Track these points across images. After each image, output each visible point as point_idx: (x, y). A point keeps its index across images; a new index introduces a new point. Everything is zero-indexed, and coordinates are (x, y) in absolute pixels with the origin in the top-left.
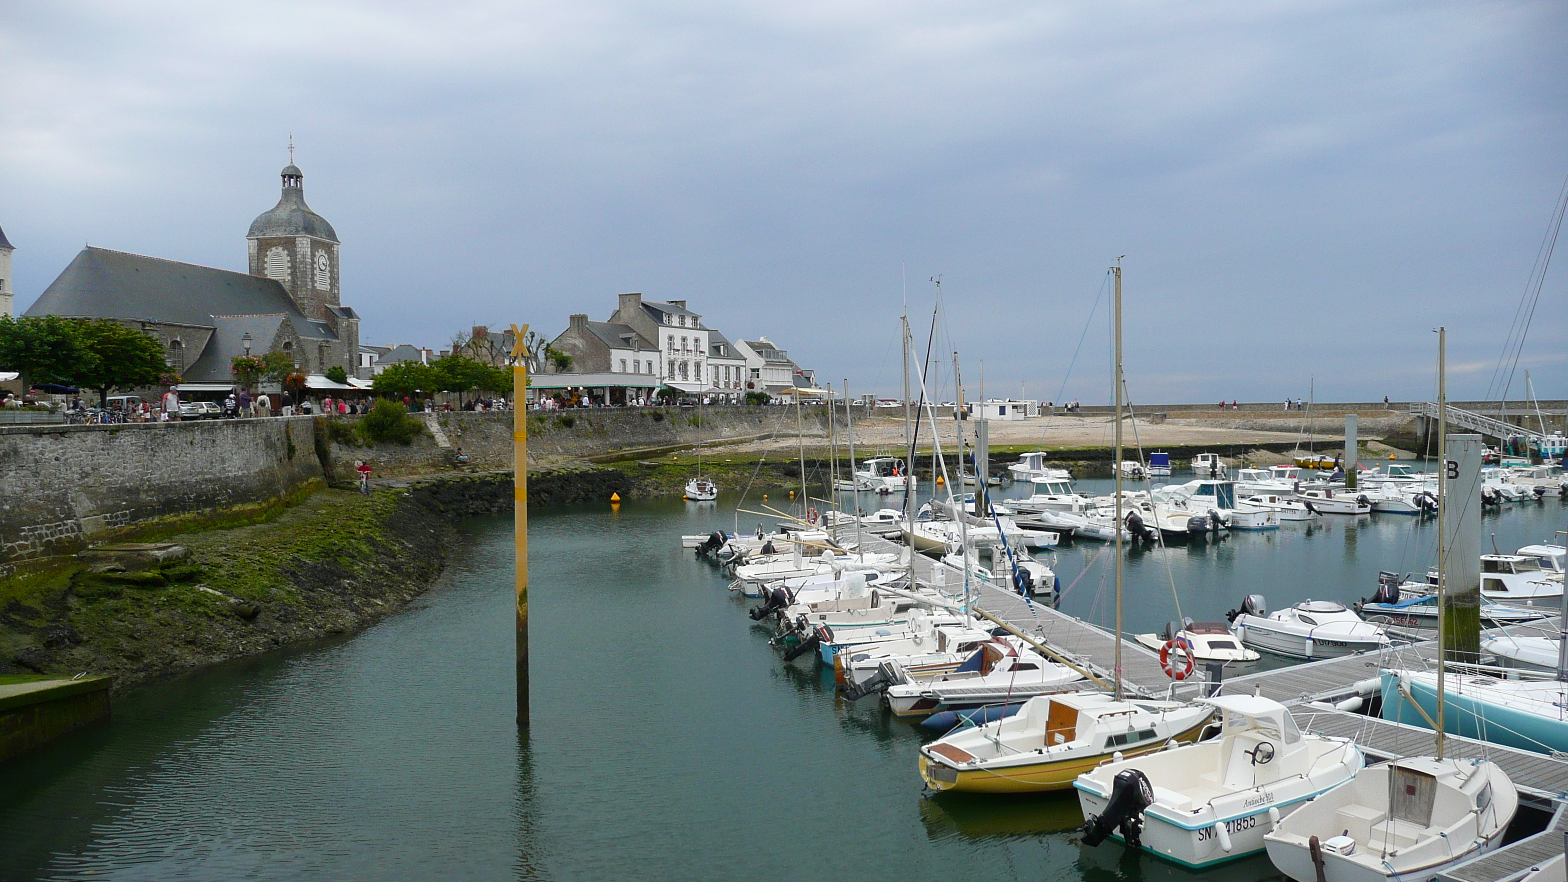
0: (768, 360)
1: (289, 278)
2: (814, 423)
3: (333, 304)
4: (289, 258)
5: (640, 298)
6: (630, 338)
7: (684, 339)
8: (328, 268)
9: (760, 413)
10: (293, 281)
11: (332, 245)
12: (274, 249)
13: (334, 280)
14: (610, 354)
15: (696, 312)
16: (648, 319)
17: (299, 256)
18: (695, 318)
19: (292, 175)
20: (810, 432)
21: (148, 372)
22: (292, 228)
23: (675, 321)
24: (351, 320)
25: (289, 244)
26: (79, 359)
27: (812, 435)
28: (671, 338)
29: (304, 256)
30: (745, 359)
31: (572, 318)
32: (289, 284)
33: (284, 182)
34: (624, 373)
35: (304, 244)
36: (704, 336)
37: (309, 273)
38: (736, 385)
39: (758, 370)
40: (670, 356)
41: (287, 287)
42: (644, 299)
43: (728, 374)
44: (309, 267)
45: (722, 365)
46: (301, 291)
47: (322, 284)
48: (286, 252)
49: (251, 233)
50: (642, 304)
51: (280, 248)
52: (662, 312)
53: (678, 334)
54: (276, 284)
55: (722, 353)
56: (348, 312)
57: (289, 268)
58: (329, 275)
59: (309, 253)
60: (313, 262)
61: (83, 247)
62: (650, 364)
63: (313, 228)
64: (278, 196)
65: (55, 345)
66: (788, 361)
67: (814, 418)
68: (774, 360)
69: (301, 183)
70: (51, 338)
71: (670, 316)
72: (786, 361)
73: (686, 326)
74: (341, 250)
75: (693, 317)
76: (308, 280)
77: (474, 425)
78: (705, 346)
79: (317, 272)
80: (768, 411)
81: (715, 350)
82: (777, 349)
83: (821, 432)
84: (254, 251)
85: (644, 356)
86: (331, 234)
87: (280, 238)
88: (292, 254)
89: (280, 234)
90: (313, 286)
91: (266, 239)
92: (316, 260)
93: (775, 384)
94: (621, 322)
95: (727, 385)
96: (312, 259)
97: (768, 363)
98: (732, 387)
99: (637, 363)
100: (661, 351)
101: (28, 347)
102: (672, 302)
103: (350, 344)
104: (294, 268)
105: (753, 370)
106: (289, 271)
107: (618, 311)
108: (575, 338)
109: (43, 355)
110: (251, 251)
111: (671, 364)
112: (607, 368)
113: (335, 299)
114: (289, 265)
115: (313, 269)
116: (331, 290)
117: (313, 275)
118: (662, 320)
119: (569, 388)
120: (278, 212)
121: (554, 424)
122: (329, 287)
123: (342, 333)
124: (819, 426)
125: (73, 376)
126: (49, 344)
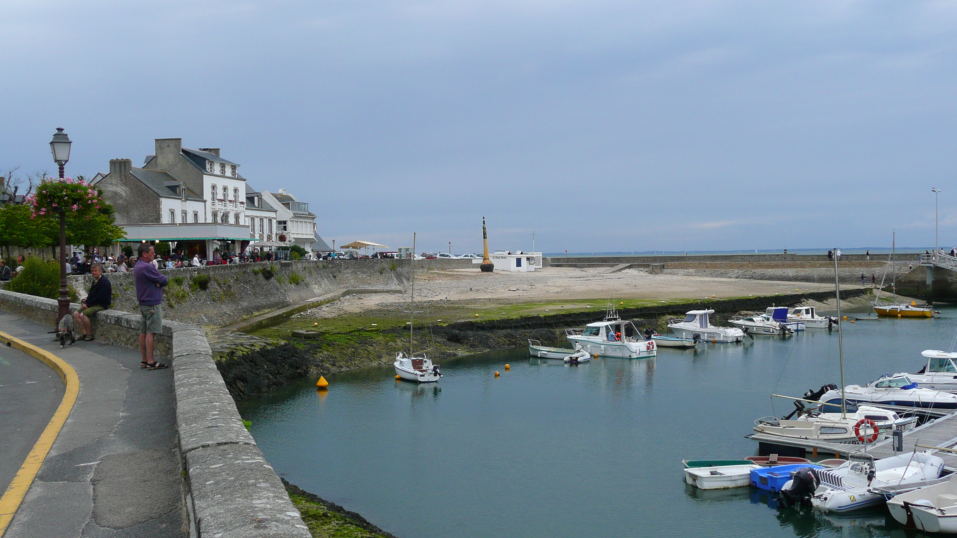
0: (295, 212)
2: (390, 278)
5: (180, 144)
6: (178, 186)
7: (225, 189)
9: (333, 268)
14: (159, 204)
15: (235, 162)
16: (190, 166)
18: (234, 167)
20: (388, 288)
23: (217, 170)
27: (391, 291)
28: (214, 187)
30: (276, 211)
31: (113, 163)
34: (173, 224)
36: (241, 186)
38: (269, 238)
39: (285, 222)
40: (214, 207)
42: (185, 146)
43: (262, 226)
45: (257, 217)
50: (183, 151)
52: (205, 159)
53: (220, 183)
55: (256, 204)
62: (196, 215)
66: (310, 214)
67: (389, 273)
68: (299, 212)
71: (212, 163)
72: (307, 213)
73: (226, 175)
75: (232, 166)
78: (242, 198)
80: (341, 266)
81: (250, 199)
82: (296, 200)
83: (398, 288)
85: (192, 206)
93: (305, 237)
94: (159, 169)
95: (261, 236)
97: (296, 216)
98: (265, 239)
99: (185, 213)
100: (205, 202)
102: (205, 150)
105: (280, 223)
107: (155, 157)
108: (117, 185)
111: (215, 215)
112: (157, 219)
118: (205, 168)
124: (396, 281)
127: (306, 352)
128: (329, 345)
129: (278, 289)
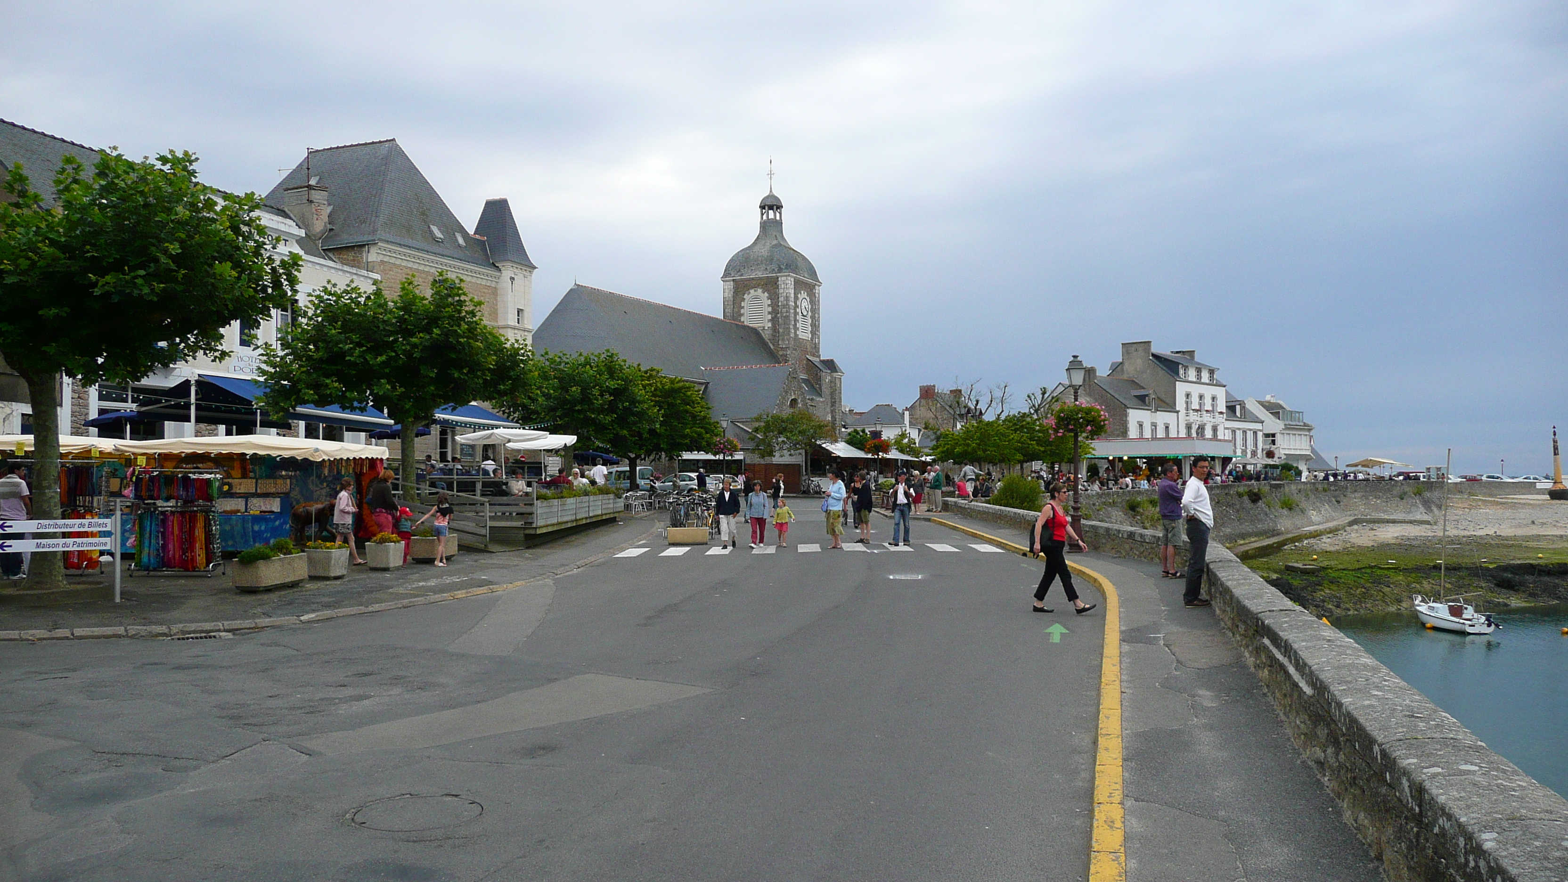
0: (1287, 423)
1: (770, 325)
2: (1414, 505)
3: (814, 355)
4: (769, 302)
5: (1150, 349)
6: (1147, 395)
7: (1201, 397)
8: (810, 313)
9: (1336, 490)
10: (774, 329)
11: (814, 286)
12: (752, 291)
13: (815, 327)
14: (1126, 415)
15: (1213, 365)
16: (1162, 373)
17: (781, 299)
18: (1212, 372)
19: (771, 205)
20: (1410, 517)
22: (773, 267)
23: (1192, 375)
24: (835, 375)
25: (771, 285)
27: (1415, 521)
28: (1188, 395)
29: (787, 298)
30: (1262, 422)
32: (770, 332)
33: (762, 214)
34: (1141, 438)
35: (787, 284)
36: (1220, 393)
37: (792, 319)
38: (1254, 454)
39: (1273, 435)
40: (1188, 418)
41: (766, 335)
42: (1155, 349)
43: (1245, 440)
44: (792, 311)
45: (1239, 429)
46: (783, 340)
47: (804, 334)
48: (766, 294)
49: (727, 274)
50: (1153, 355)
51: (760, 291)
52: (1178, 364)
53: (1196, 390)
54: (755, 332)
55: (1238, 414)
56: (831, 365)
57: (769, 313)
58: (810, 321)
59: (792, 296)
60: (796, 306)
61: (571, 286)
62: (1167, 428)
63: (797, 267)
66: (1305, 425)
67: (1413, 498)
68: (1291, 423)
69: (780, 213)
71: (1186, 368)
72: (1302, 424)
73: (1203, 381)
75: (1210, 370)
76: (791, 327)
78: (1222, 406)
79: (799, 317)
80: (1347, 488)
81: (1231, 409)
82: (1288, 409)
83: (1426, 517)
84: (730, 295)
85: (1163, 418)
86: (813, 273)
87: (760, 279)
88: (774, 297)
89: (760, 274)
90: (796, 335)
91: (746, 280)
92: (798, 303)
93: (1298, 452)
94: (1125, 377)
95: (1244, 452)
96: (795, 303)
97: (1287, 427)
98: (1249, 455)
99: (1154, 425)
100: (1178, 412)
102: (1177, 352)
103: (833, 404)
104: (775, 312)
105: (1267, 436)
106: (770, 317)
107: (1121, 363)
110: (726, 295)
111: (1189, 427)
112: (1124, 433)
113: (816, 348)
114: (770, 309)
115: (796, 313)
116: (812, 339)
117: (796, 321)
118: (1178, 374)
120: (756, 249)
122: (810, 336)
124: (1422, 509)
127: (1303, 589)
128: (1332, 583)
129: (1266, 514)
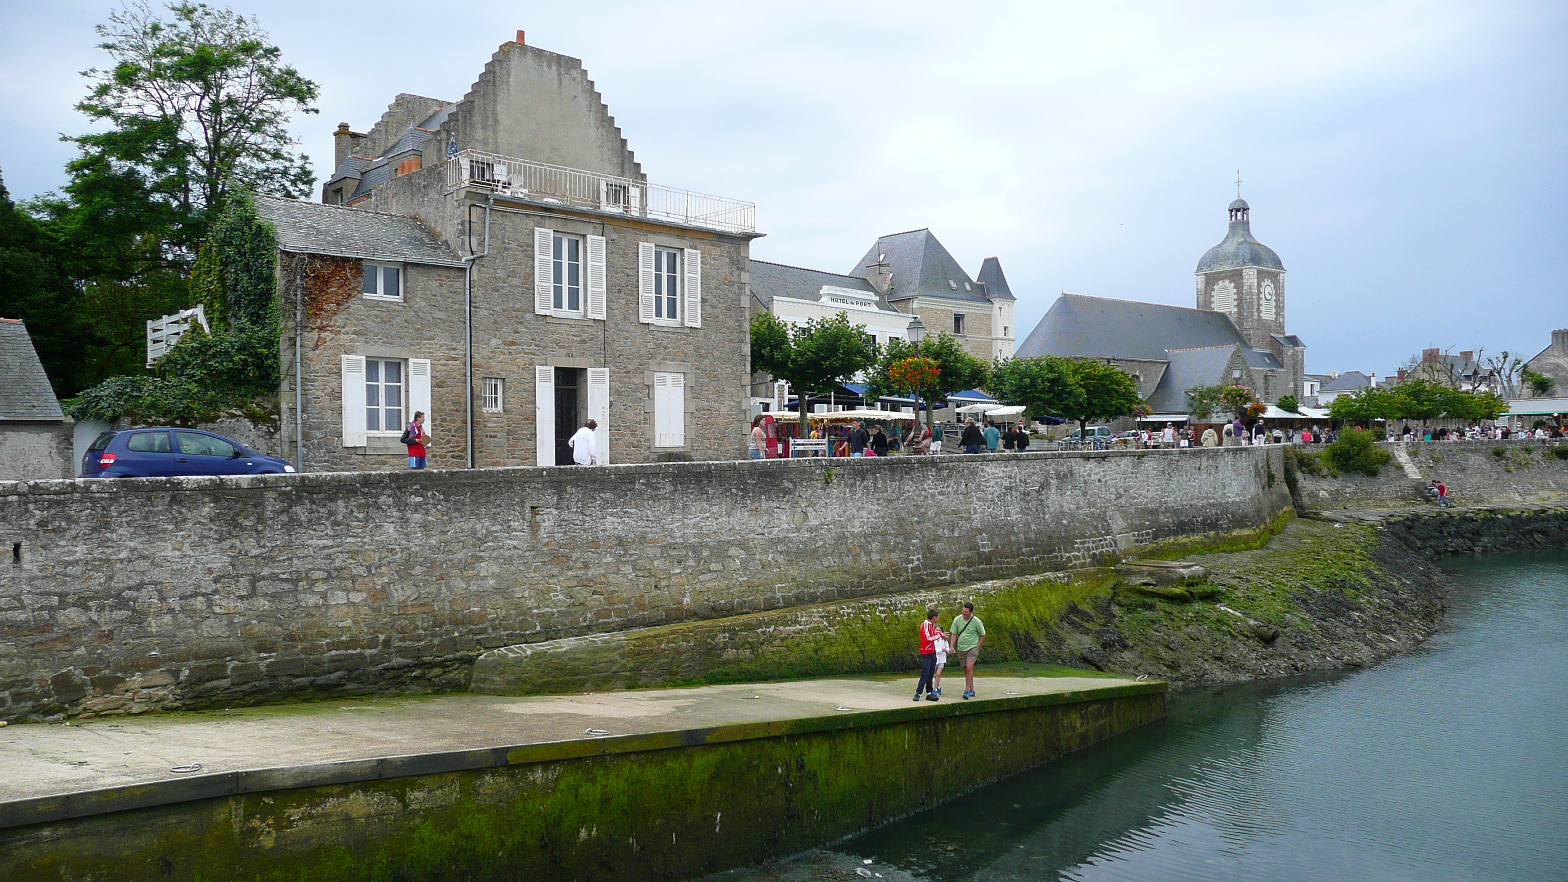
1: (1236, 310)
3: (1278, 333)
4: (1235, 291)
8: (1274, 298)
10: (1240, 313)
11: (1278, 274)
12: (1221, 282)
13: (1280, 309)
17: (1245, 288)
19: (1240, 209)
21: (1123, 404)
22: (1240, 261)
24: (1297, 348)
25: (1236, 277)
26: (1070, 393)
29: (1250, 287)
31: (1555, 334)
32: (1236, 316)
33: (1231, 216)
35: (1250, 275)
37: (1255, 303)
41: (1233, 319)
44: (1255, 297)
46: (1247, 322)
47: (1268, 314)
48: (1233, 284)
49: (1199, 269)
51: (1227, 281)
54: (1223, 317)
56: (1293, 341)
57: (1235, 300)
58: (1274, 304)
59: (1256, 284)
60: (1259, 293)
61: (1060, 295)
63: (1260, 259)
64: (1226, 231)
65: (1053, 382)
69: (1247, 215)
70: (1050, 376)
74: (1287, 278)
76: (1255, 310)
77: (1448, 455)
79: (1263, 302)
84: (1201, 286)
86: (1278, 263)
87: (1228, 271)
88: (1239, 286)
89: (1227, 268)
90: (1259, 316)
91: (1216, 273)
92: (1262, 290)
96: (1259, 290)
101: (1033, 384)
103: (1295, 373)
104: (1240, 300)
106: (1236, 303)
108: (1558, 357)
109: (1043, 391)
110: (1199, 286)
113: (1281, 327)
114: (1236, 296)
115: (1259, 299)
116: (1276, 319)
117: (1259, 305)
119: (1556, 415)
120: (1225, 247)
121: (1544, 455)
122: (1274, 316)
123: (1287, 362)
125: (1061, 409)
126: (1049, 381)
